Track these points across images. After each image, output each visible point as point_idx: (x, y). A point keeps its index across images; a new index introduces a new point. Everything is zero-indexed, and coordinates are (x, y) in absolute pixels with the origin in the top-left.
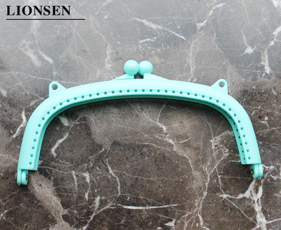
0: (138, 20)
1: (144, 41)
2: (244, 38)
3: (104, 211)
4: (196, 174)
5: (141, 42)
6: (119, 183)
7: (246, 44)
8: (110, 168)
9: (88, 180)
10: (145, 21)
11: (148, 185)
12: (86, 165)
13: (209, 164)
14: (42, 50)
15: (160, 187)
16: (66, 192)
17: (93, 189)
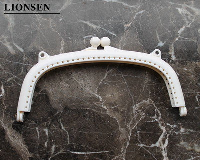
0: (84, 22)
1: (88, 37)
2: (158, 35)
3: (58, 155)
4: (122, 130)
5: (86, 37)
6: (69, 136)
7: (159, 40)
8: (62, 125)
9: (47, 133)
10: (88, 23)
11: (89, 137)
12: (46, 123)
13: (131, 123)
14: (16, 43)
15: (97, 139)
16: (32, 141)
17: (50, 139)
